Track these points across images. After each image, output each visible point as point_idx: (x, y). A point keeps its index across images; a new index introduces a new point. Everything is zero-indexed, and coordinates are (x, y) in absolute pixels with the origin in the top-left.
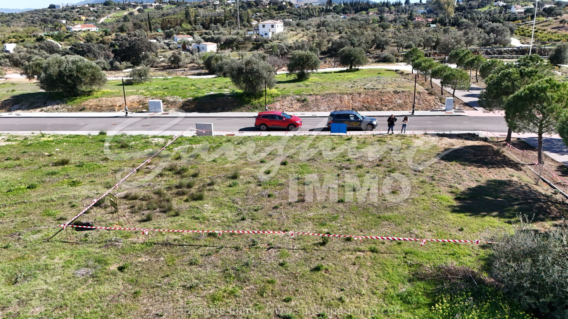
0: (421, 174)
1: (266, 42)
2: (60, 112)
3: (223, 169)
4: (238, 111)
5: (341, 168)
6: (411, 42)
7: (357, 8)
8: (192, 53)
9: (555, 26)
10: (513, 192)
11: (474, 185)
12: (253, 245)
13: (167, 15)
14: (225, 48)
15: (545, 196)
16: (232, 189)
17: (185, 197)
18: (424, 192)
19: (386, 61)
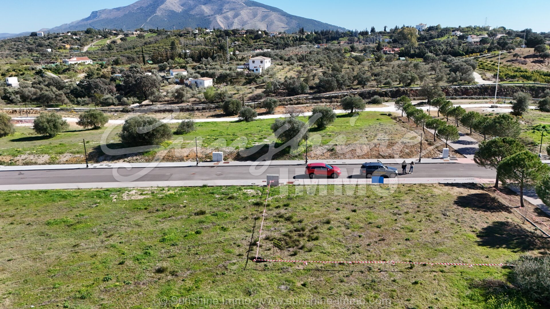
0: (449, 217)
1: (257, 77)
2: (140, 162)
3: (316, 216)
4: (282, 160)
5: (395, 214)
6: (389, 79)
9: (509, 59)
10: (511, 230)
11: (485, 226)
12: (370, 270)
14: (220, 82)
15: (531, 232)
16: (331, 231)
17: (306, 239)
18: (456, 231)
19: (375, 102)
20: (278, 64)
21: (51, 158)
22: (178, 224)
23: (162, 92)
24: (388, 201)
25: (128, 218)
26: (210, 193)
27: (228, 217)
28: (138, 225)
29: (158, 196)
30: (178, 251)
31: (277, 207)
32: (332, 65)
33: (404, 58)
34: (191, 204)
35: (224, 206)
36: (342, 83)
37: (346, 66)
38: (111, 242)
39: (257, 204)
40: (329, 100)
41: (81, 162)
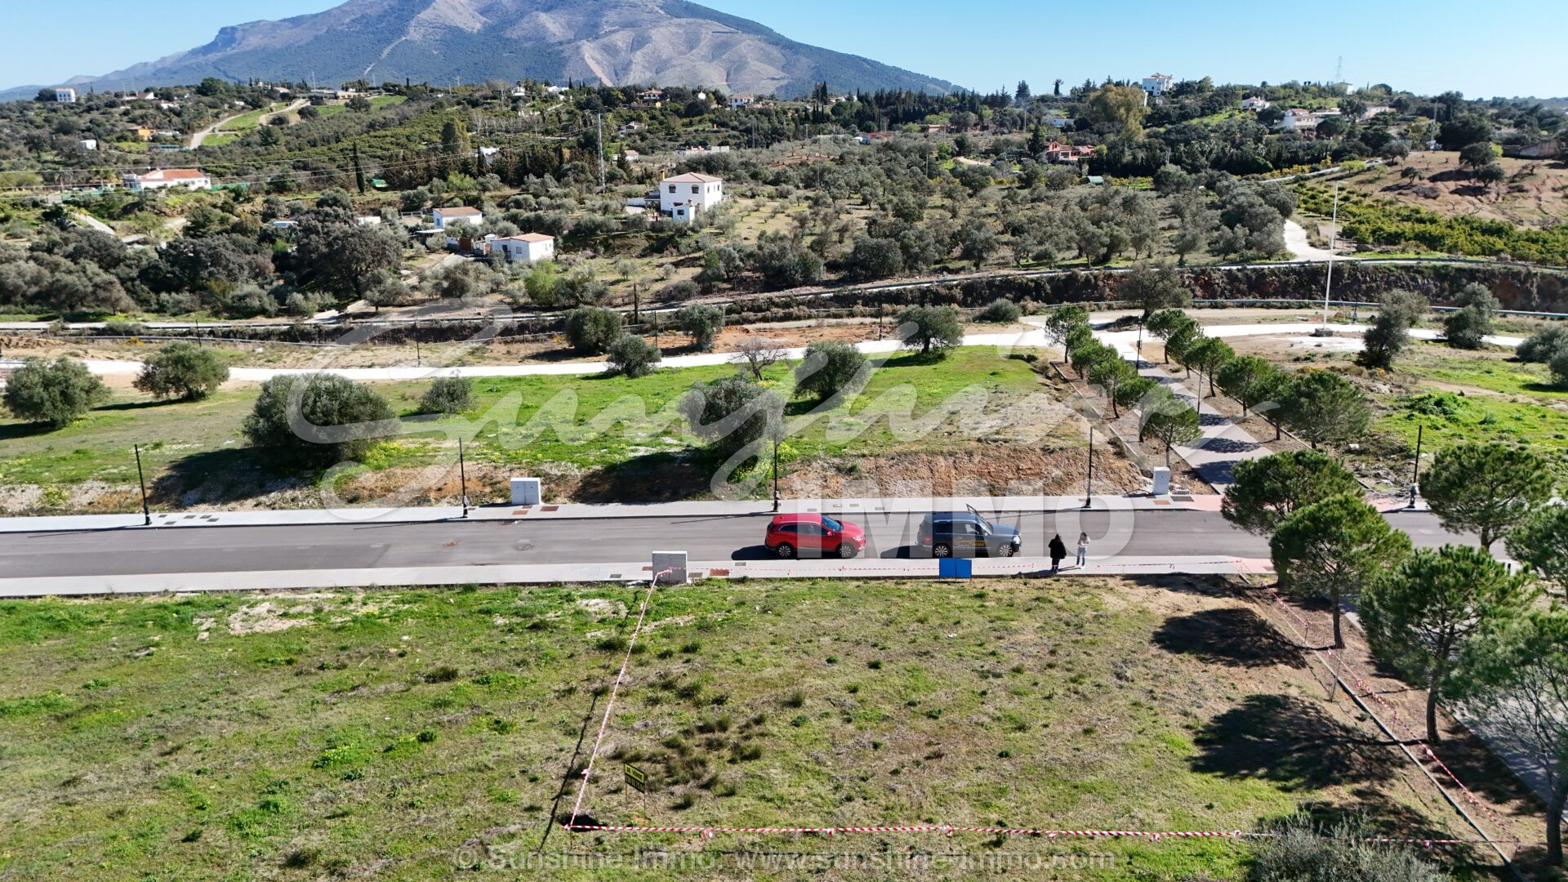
0: (1131, 684)
1: (683, 234)
2: (303, 507)
4: (709, 500)
5: (984, 675)
6: (1047, 246)
7: (896, 111)
8: (490, 263)
9: (1390, 184)
11: (1224, 708)
12: (885, 850)
13: (384, 126)
14: (574, 246)
15: (1344, 728)
16: (801, 731)
17: (726, 753)
18: (1140, 728)
19: (999, 317)
20: (743, 195)
21: (47, 495)
22: (376, 707)
23: (407, 277)
24: (972, 634)
25: (235, 694)
26: (480, 612)
27: (520, 688)
28: (259, 715)
29: (333, 619)
30: (360, 797)
31: (664, 656)
32: (895, 200)
33: (1098, 179)
34: (423, 647)
35: (513, 653)
36: (917, 255)
37: (936, 199)
38: (174, 770)
39: (609, 647)
40: (873, 310)
41: (132, 508)
